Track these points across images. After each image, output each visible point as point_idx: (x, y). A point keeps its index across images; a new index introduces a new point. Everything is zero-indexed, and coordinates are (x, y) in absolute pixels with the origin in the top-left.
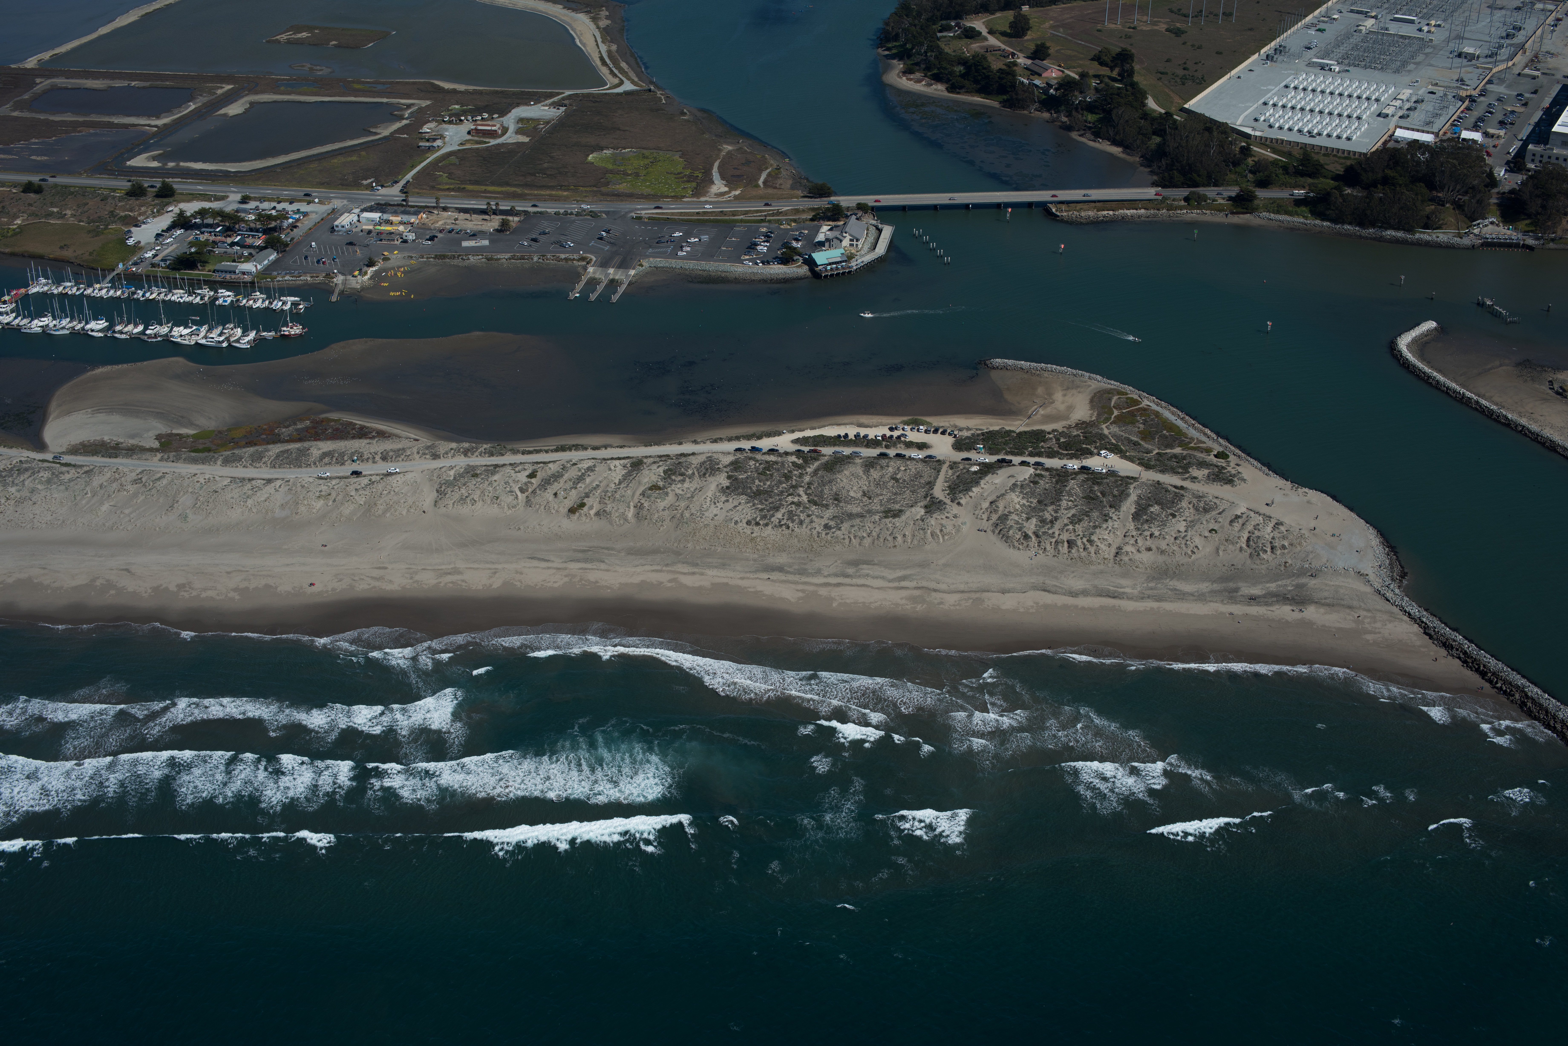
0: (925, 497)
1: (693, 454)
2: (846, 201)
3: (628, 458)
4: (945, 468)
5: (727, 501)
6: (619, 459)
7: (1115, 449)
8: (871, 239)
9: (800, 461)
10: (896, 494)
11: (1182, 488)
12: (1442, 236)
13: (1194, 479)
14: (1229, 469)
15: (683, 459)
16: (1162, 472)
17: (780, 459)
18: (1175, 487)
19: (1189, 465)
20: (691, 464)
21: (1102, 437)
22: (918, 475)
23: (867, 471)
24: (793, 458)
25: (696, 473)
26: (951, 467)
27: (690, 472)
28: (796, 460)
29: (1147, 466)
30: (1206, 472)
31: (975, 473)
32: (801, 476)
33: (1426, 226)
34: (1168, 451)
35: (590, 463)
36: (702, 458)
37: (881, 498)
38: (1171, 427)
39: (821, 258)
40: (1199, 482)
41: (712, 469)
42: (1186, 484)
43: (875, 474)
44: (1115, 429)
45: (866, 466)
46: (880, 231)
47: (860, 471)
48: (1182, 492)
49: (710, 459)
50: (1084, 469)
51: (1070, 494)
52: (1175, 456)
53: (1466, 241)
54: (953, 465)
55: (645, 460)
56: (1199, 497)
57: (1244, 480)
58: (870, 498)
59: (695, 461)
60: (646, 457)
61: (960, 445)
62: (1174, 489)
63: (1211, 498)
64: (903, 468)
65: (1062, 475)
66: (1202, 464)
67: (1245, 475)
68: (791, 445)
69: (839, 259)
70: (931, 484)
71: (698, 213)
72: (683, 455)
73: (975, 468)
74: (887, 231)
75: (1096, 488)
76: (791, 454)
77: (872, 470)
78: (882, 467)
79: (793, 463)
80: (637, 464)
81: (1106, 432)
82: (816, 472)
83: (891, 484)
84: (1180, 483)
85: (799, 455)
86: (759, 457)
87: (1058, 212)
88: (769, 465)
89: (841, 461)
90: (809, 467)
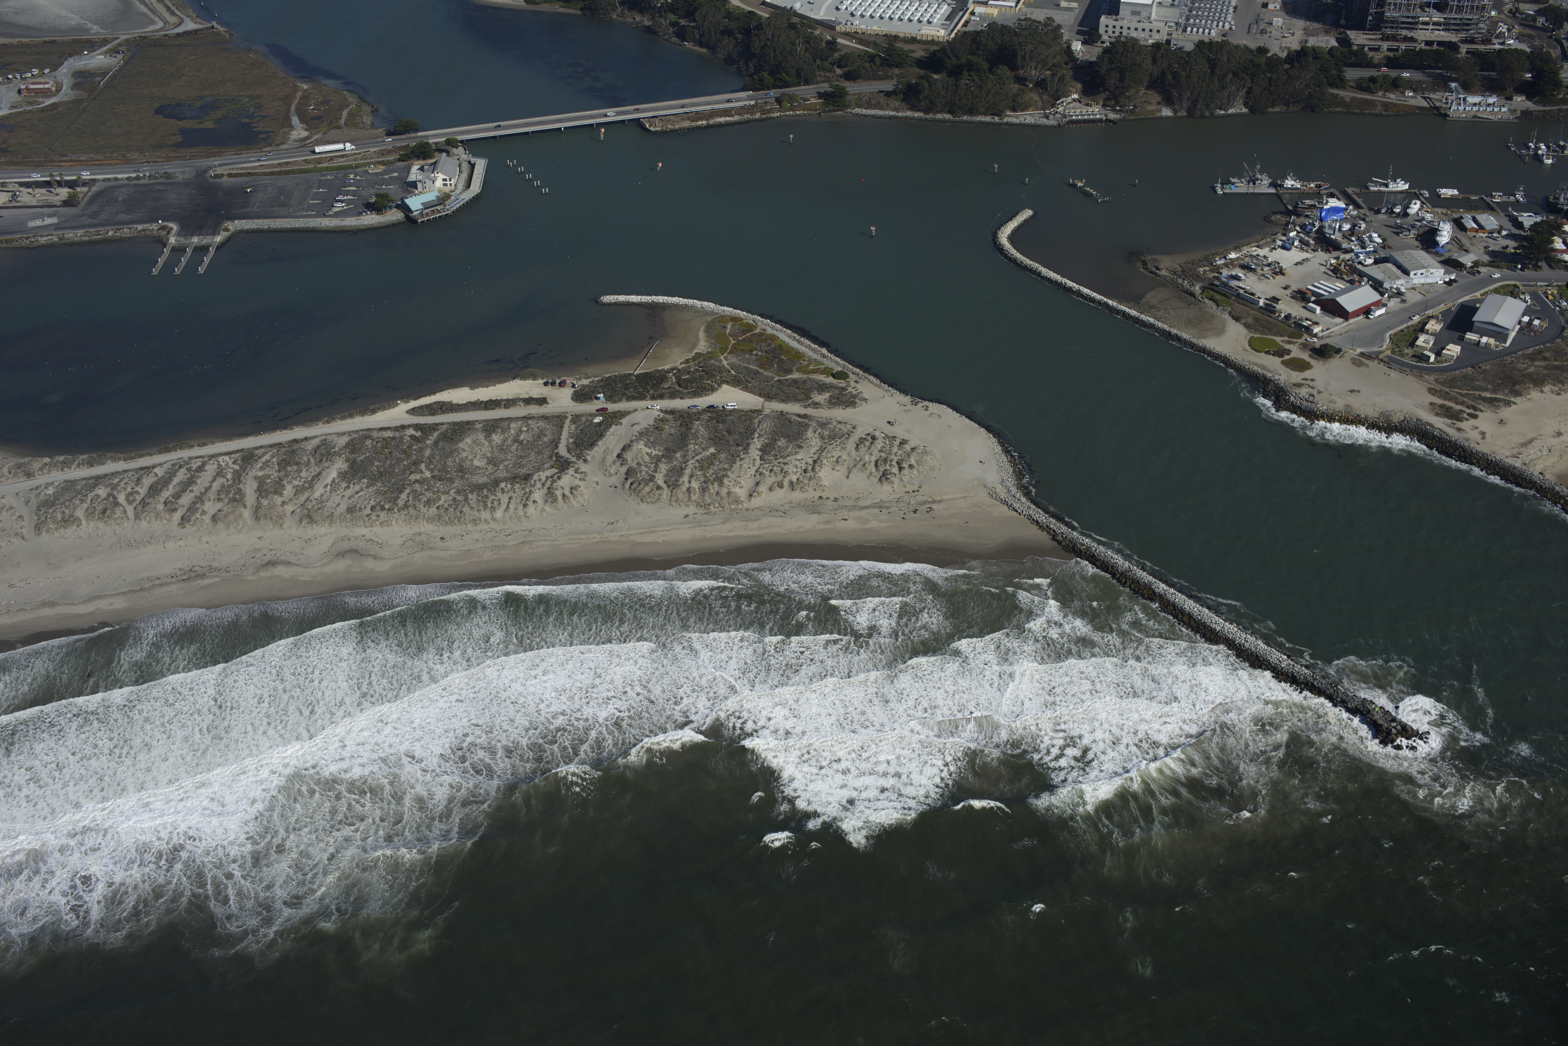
0: (551, 457)
1: (306, 439)
2: (435, 136)
3: (238, 451)
4: (567, 423)
5: (348, 487)
7: (735, 382)
8: (465, 176)
9: (418, 434)
10: (521, 457)
11: (805, 416)
12: (1029, 117)
13: (816, 405)
14: (850, 389)
15: (296, 447)
16: (785, 400)
17: (397, 434)
18: (799, 416)
19: (810, 390)
21: (720, 369)
22: (541, 433)
23: (488, 438)
24: (412, 432)
25: (312, 460)
26: (573, 421)
28: (414, 433)
29: (768, 397)
30: (827, 395)
31: (598, 424)
32: (421, 450)
33: (1014, 110)
34: (788, 377)
35: (198, 462)
36: (315, 442)
37: (506, 463)
38: (789, 350)
39: (415, 203)
41: (328, 454)
42: (809, 411)
43: (497, 438)
44: (733, 359)
45: (486, 431)
46: (472, 166)
47: (481, 436)
49: (324, 443)
50: (709, 407)
51: (696, 437)
52: (795, 382)
53: (1052, 121)
54: (576, 418)
55: (256, 452)
56: (823, 425)
57: (865, 400)
58: (495, 465)
59: (309, 446)
60: (257, 448)
61: (581, 396)
63: (835, 423)
64: (525, 429)
65: (687, 417)
66: (822, 388)
67: (865, 395)
68: (407, 416)
69: (434, 203)
70: (555, 443)
71: (280, 165)
72: (295, 441)
73: (597, 419)
74: (481, 165)
75: (721, 426)
76: (409, 426)
77: (493, 435)
78: (503, 430)
80: (248, 457)
81: (725, 363)
82: (436, 443)
83: (514, 447)
84: (802, 411)
85: (417, 427)
86: (375, 434)
87: (652, 129)
88: (386, 442)
89: (460, 429)
90: (429, 439)
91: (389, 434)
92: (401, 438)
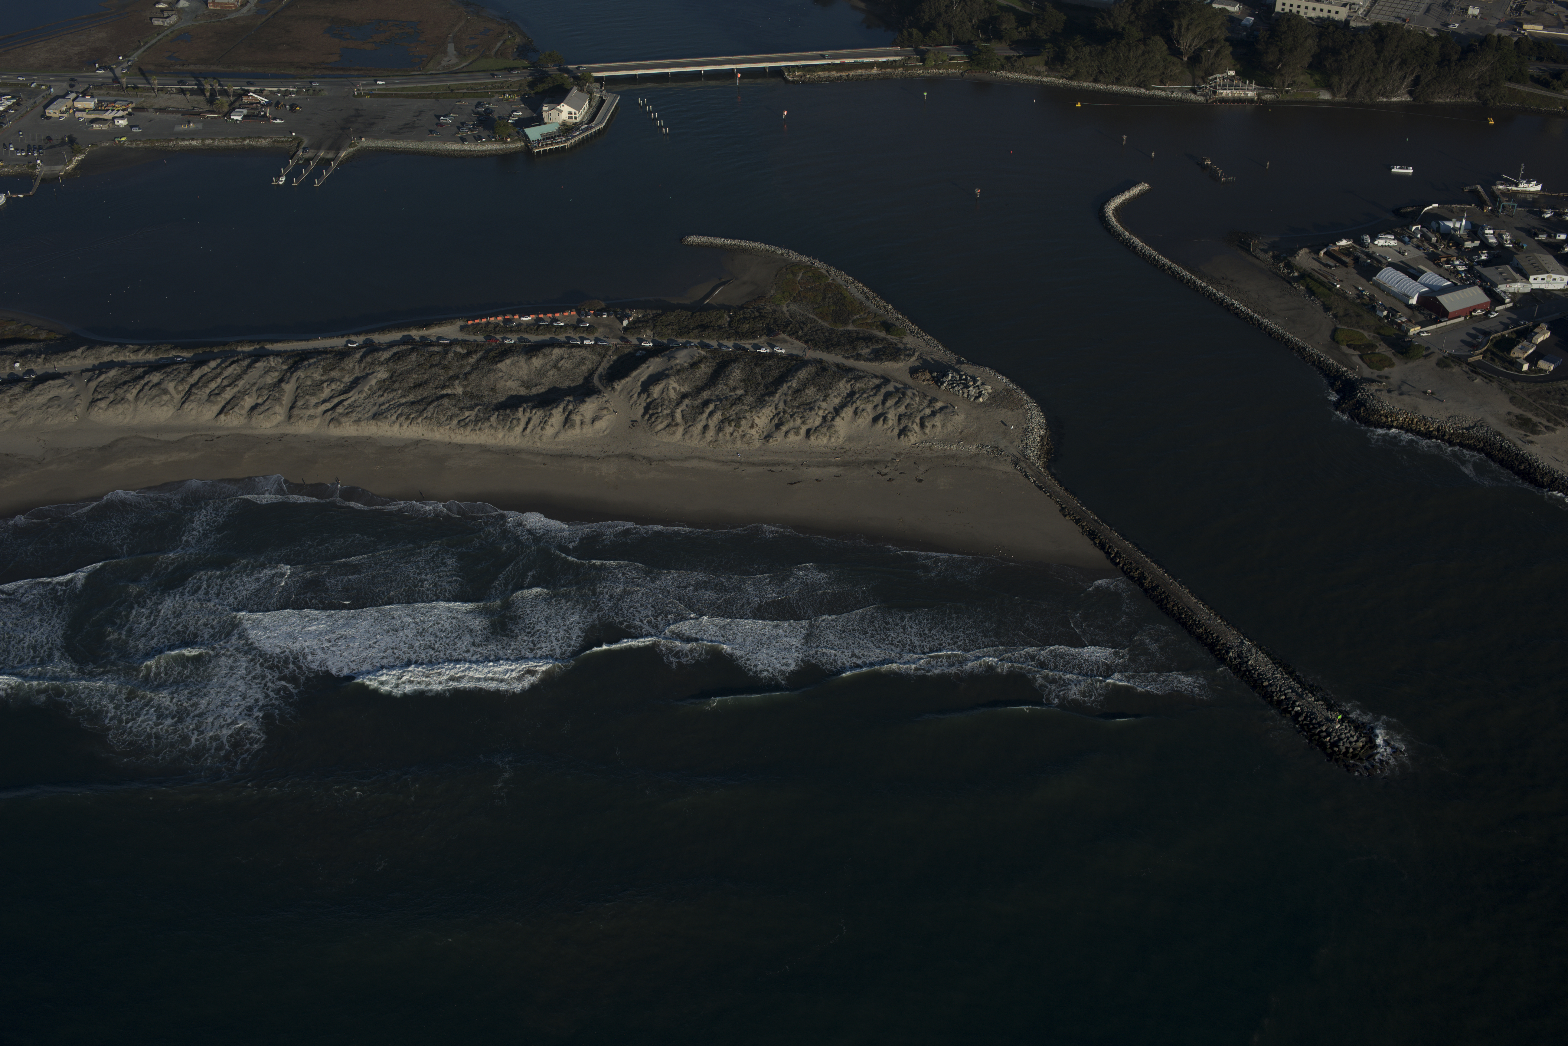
0: (584, 385)
3: (290, 352)
4: (610, 353)
5: (382, 395)
6: (284, 353)
8: (593, 110)
9: (463, 351)
10: (555, 383)
11: (844, 367)
12: (1176, 91)
13: (858, 357)
14: (898, 343)
16: (830, 350)
18: (838, 366)
19: (859, 342)
20: (354, 357)
22: (583, 360)
24: (459, 349)
25: (357, 367)
26: (616, 352)
27: (351, 366)
29: (813, 345)
30: (873, 348)
32: (462, 366)
33: (1164, 82)
38: (853, 302)
39: (535, 133)
40: (862, 359)
41: (373, 362)
45: (528, 354)
46: (602, 101)
47: (522, 359)
48: (843, 372)
54: (619, 350)
55: (310, 354)
56: (858, 377)
60: (312, 351)
62: (835, 368)
64: (566, 356)
66: (869, 340)
68: (459, 333)
70: (592, 372)
71: (422, 88)
74: (612, 100)
76: (456, 343)
78: (544, 355)
79: (457, 353)
80: (299, 358)
82: (477, 362)
83: (551, 373)
84: (843, 362)
85: (465, 344)
87: (790, 78)
90: (472, 358)
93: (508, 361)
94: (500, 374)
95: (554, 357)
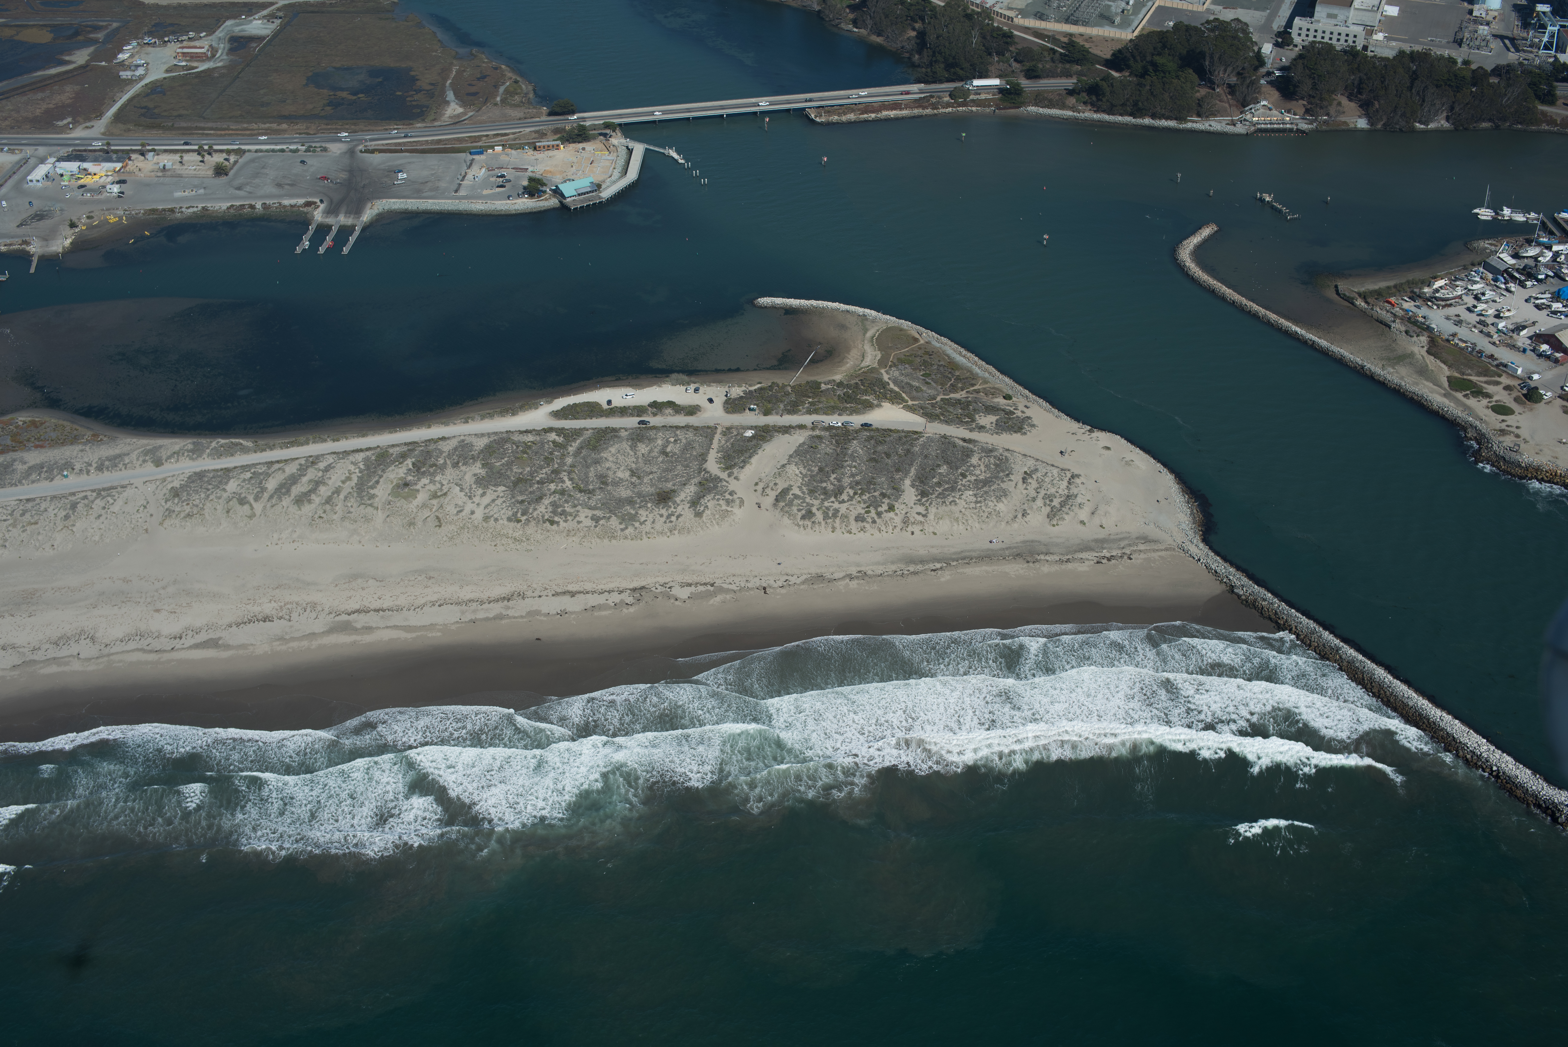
0: (699, 473)
1: (443, 439)
2: (592, 118)
3: (372, 448)
4: (717, 437)
5: (485, 494)
6: (361, 450)
7: (895, 399)
8: (621, 162)
9: (560, 440)
10: (667, 470)
11: (969, 441)
12: (1216, 124)
13: (981, 428)
14: (1018, 413)
15: (432, 447)
16: (947, 422)
17: (538, 439)
18: (964, 440)
19: (975, 412)
20: (441, 452)
21: (882, 384)
22: (689, 445)
23: (633, 447)
24: (553, 436)
25: (448, 462)
26: (724, 434)
27: (441, 461)
28: (557, 438)
29: (932, 417)
30: (994, 418)
31: (750, 439)
32: (563, 457)
33: (1197, 114)
34: (952, 395)
35: (330, 459)
36: (453, 443)
37: (651, 476)
38: (955, 367)
39: (569, 189)
40: (987, 432)
41: (466, 456)
42: (974, 435)
43: (643, 448)
44: (895, 374)
45: (632, 439)
46: (630, 151)
47: (626, 446)
48: (971, 446)
49: (462, 444)
50: (866, 426)
51: (853, 459)
52: (958, 402)
53: (1240, 129)
54: (727, 430)
55: (391, 451)
56: (989, 452)
57: (1033, 426)
58: (639, 478)
59: (446, 447)
60: (392, 446)
61: (733, 406)
62: (961, 443)
63: (1001, 451)
64: (672, 440)
65: (843, 435)
66: (989, 410)
67: (1035, 421)
68: (549, 418)
69: (589, 189)
70: (703, 457)
71: (433, 142)
72: (432, 441)
73: (749, 433)
74: (639, 151)
75: (880, 448)
76: (551, 430)
77: (639, 444)
78: (650, 440)
79: (554, 442)
80: (383, 456)
81: (886, 377)
82: (578, 451)
83: (660, 459)
84: (967, 435)
85: (560, 431)
86: (516, 438)
87: (818, 120)
88: (527, 446)
89: (605, 436)
90: (571, 446)
91: (530, 438)
92: (542, 443)
93: (613, 450)
94: (607, 465)
95: (660, 442)
